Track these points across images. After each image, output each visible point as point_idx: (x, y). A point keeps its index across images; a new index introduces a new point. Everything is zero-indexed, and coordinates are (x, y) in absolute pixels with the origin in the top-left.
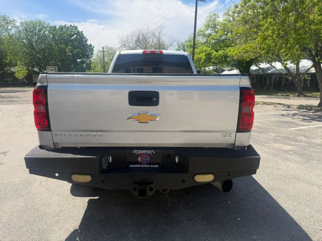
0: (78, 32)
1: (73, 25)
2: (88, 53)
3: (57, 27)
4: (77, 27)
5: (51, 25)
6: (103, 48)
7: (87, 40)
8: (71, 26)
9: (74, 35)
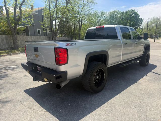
0: (135, 12)
1: (132, 10)
2: (139, 23)
3: (124, 12)
4: (134, 10)
5: (121, 12)
6: (148, 19)
7: (140, 16)
8: (131, 10)
9: (132, 15)
